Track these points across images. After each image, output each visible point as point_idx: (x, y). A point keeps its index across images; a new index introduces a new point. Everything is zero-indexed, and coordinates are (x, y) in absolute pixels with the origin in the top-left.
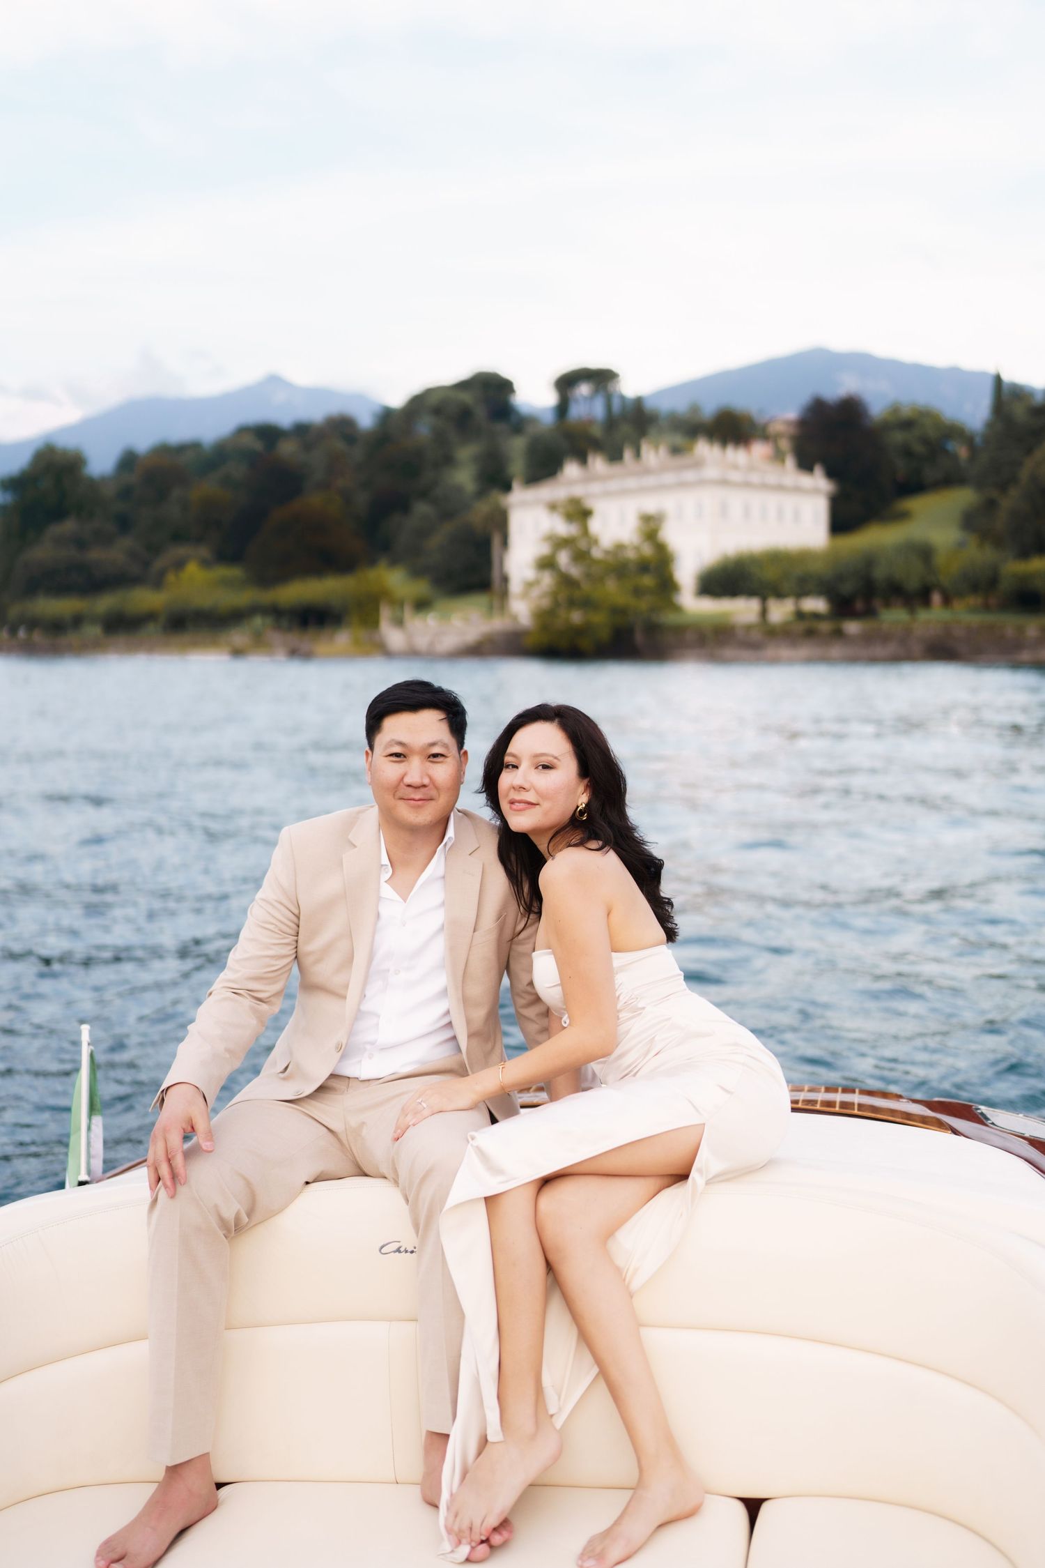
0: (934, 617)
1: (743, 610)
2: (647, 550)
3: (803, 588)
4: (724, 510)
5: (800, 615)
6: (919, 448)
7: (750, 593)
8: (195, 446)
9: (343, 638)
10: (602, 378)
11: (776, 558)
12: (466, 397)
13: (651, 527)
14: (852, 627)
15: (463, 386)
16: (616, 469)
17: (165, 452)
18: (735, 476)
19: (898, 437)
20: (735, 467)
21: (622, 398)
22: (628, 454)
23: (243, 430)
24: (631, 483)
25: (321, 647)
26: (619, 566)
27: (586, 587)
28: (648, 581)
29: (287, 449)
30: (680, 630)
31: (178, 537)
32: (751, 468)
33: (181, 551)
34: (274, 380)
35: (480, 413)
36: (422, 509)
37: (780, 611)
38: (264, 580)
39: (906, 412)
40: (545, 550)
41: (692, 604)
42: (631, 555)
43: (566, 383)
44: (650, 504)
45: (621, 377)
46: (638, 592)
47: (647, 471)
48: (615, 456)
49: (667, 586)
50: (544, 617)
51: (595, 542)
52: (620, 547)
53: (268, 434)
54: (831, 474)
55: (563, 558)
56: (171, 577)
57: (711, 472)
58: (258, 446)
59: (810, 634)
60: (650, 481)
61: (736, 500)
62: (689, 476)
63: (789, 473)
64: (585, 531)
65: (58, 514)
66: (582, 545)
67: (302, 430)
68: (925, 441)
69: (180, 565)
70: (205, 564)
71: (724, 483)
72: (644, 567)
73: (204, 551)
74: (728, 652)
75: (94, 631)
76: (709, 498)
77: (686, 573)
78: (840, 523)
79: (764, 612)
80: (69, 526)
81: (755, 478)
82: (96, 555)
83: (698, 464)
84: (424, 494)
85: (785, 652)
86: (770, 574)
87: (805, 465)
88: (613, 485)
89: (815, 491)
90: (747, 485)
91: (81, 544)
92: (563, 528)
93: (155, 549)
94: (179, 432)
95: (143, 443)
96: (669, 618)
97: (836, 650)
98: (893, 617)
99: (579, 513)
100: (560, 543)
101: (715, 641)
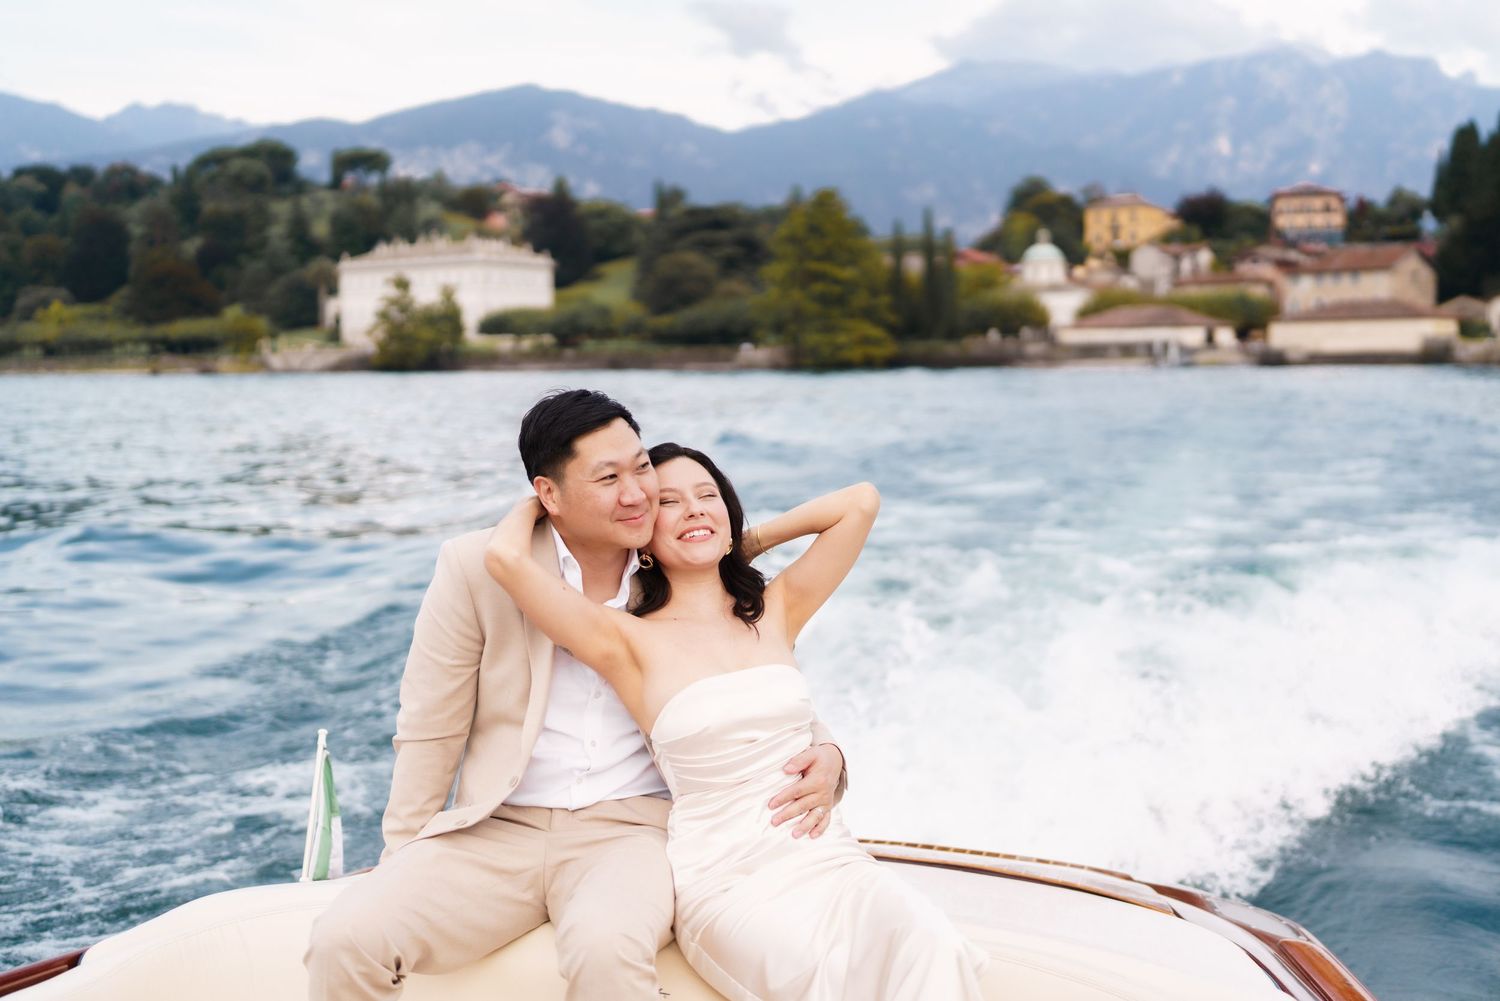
0: (612, 346)
1: (504, 343)
2: (447, 306)
3: (540, 329)
5: (539, 346)
6: (609, 230)
7: (510, 333)
11: (523, 313)
12: (256, 163)
13: (448, 294)
14: (569, 352)
18: (494, 258)
19: (595, 224)
20: (493, 252)
22: (422, 239)
24: (428, 259)
25: (221, 365)
26: (429, 318)
27: (409, 328)
28: (446, 325)
30: (466, 353)
33: (41, 291)
35: (271, 178)
37: (527, 343)
39: (601, 205)
41: (473, 338)
42: (436, 310)
44: (445, 278)
46: (441, 333)
47: (438, 253)
49: (458, 328)
50: (383, 347)
51: (411, 302)
52: (429, 305)
54: (554, 256)
55: (394, 313)
56: (39, 313)
57: (478, 255)
59: (545, 355)
60: (440, 259)
61: (496, 273)
62: (465, 257)
63: (525, 255)
64: (407, 295)
66: (406, 303)
68: (612, 224)
69: (42, 303)
70: (67, 302)
71: (487, 263)
72: (445, 318)
73: (65, 292)
74: (497, 366)
76: (479, 272)
77: (471, 318)
78: (561, 281)
79: (518, 343)
83: (468, 251)
86: (521, 322)
87: (537, 249)
88: (415, 261)
89: (544, 266)
92: (393, 292)
96: (460, 347)
98: (590, 345)
99: (403, 283)
100: (393, 302)
101: (488, 361)
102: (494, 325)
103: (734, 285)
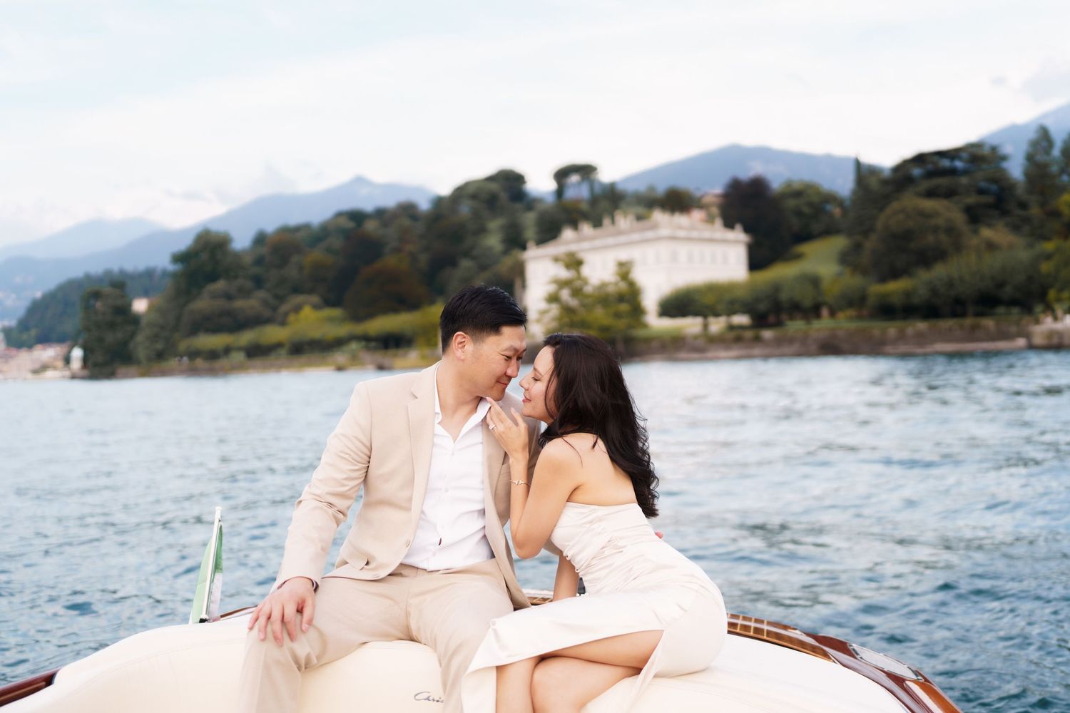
0: (823, 325)
1: (690, 325)
2: (623, 286)
3: (732, 308)
4: (674, 258)
5: (731, 328)
6: (806, 210)
7: (696, 314)
8: (306, 227)
9: (413, 355)
10: (586, 171)
11: (712, 288)
12: (494, 187)
13: (624, 270)
14: (767, 334)
15: (491, 179)
16: (598, 231)
17: (285, 231)
18: (682, 234)
19: (791, 203)
20: (680, 228)
21: (602, 185)
22: (606, 221)
23: (340, 215)
24: (611, 241)
25: (399, 362)
26: (603, 298)
27: (583, 314)
28: (624, 307)
29: (371, 226)
30: (648, 340)
31: (297, 290)
32: (693, 228)
33: (299, 299)
34: (360, 181)
35: (504, 196)
36: (466, 264)
37: (717, 325)
38: (357, 318)
39: (796, 186)
40: (552, 288)
41: (656, 323)
42: (611, 289)
43: (562, 175)
44: (624, 255)
45: (598, 170)
46: (618, 315)
47: (620, 233)
48: (597, 224)
49: (637, 311)
51: (585, 282)
52: (603, 285)
53: (357, 217)
54: (747, 230)
55: (565, 294)
56: (292, 318)
57: (664, 232)
58: (350, 225)
59: (738, 340)
60: (622, 239)
61: (683, 250)
62: (650, 234)
63: (718, 230)
64: (579, 277)
65: (213, 278)
66: (578, 283)
67: (380, 213)
68: (810, 204)
69: (298, 309)
70: (316, 307)
71: (673, 238)
72: (621, 298)
73: (315, 299)
74: (683, 355)
75: (239, 357)
76: (664, 249)
77: (650, 301)
78: (756, 262)
79: (706, 326)
80: (220, 285)
81: (695, 234)
82: (239, 304)
83: (655, 227)
84: (467, 254)
85: (723, 354)
86: (709, 300)
87: (729, 224)
88: (598, 243)
89: (736, 242)
90: (689, 239)
91: (229, 297)
92: (564, 274)
93: (281, 299)
94: (295, 219)
95: (270, 227)
96: (640, 333)
97: (757, 351)
98: (796, 326)
99: (574, 263)
100: (562, 284)
101: (673, 348)
102: (677, 305)
103: (994, 233)
